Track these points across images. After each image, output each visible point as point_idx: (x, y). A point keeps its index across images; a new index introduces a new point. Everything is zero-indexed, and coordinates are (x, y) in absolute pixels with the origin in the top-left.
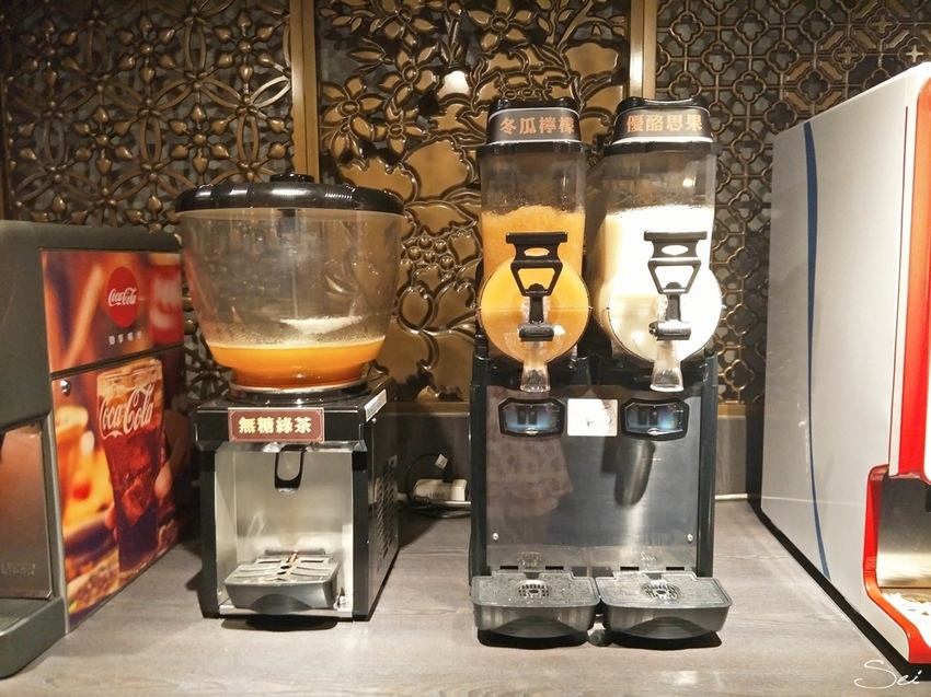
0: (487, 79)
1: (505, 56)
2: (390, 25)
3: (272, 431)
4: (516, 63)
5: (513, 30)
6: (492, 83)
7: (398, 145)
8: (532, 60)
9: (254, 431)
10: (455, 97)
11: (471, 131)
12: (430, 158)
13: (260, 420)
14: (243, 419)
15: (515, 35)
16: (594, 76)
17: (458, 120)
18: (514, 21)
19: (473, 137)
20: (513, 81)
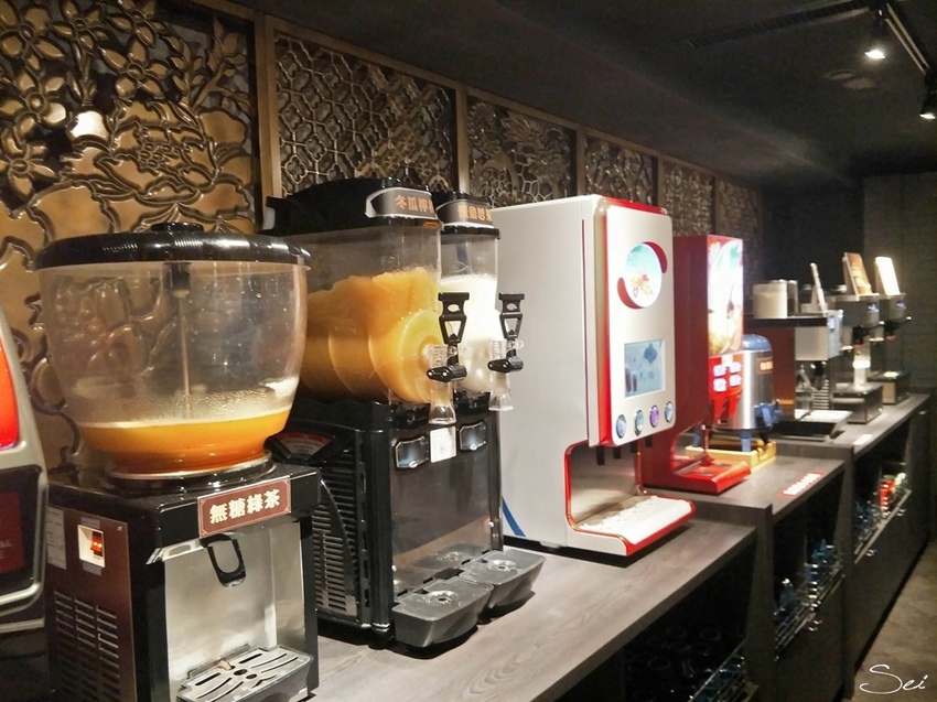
0: (125, 127)
1: (142, 106)
2: (9, 40)
3: (243, 514)
4: (152, 116)
5: (150, 82)
6: (130, 132)
7: (23, 185)
8: (168, 117)
9: (225, 518)
10: (89, 140)
11: (111, 180)
12: (65, 203)
13: (232, 503)
14: (214, 506)
15: (150, 87)
16: (225, 144)
17: (96, 165)
18: (150, 72)
19: (114, 187)
20: (151, 134)
